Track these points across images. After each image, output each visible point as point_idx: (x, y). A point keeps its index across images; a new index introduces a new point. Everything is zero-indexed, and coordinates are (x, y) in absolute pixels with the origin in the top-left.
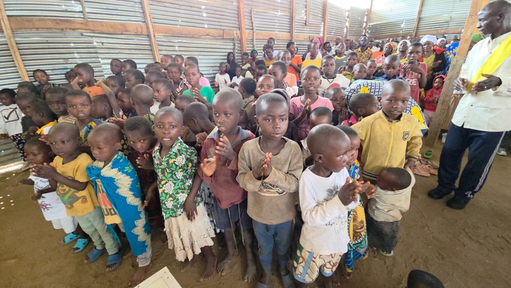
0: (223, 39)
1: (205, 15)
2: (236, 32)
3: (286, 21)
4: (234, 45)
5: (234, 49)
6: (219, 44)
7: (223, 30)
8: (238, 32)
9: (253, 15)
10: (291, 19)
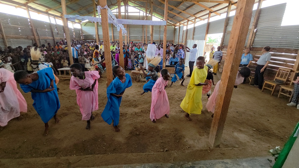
0: (28, 39)
1: (20, 31)
2: (32, 37)
3: (50, 33)
4: (33, 41)
5: (33, 42)
6: (27, 41)
7: (28, 36)
8: (33, 37)
9: (38, 31)
10: (52, 33)
